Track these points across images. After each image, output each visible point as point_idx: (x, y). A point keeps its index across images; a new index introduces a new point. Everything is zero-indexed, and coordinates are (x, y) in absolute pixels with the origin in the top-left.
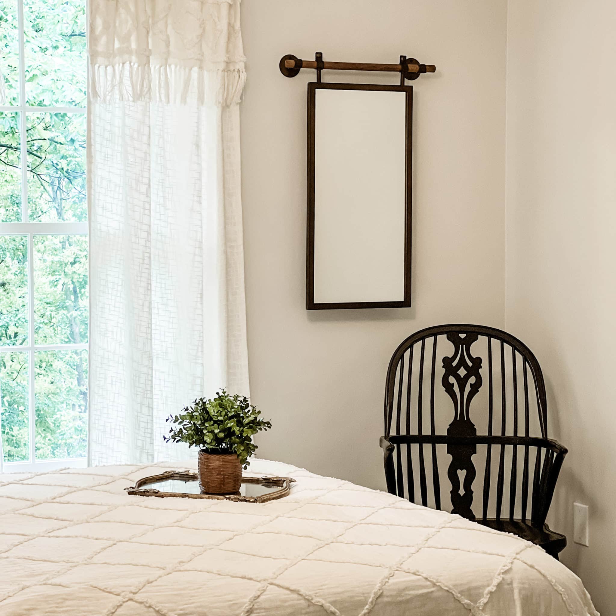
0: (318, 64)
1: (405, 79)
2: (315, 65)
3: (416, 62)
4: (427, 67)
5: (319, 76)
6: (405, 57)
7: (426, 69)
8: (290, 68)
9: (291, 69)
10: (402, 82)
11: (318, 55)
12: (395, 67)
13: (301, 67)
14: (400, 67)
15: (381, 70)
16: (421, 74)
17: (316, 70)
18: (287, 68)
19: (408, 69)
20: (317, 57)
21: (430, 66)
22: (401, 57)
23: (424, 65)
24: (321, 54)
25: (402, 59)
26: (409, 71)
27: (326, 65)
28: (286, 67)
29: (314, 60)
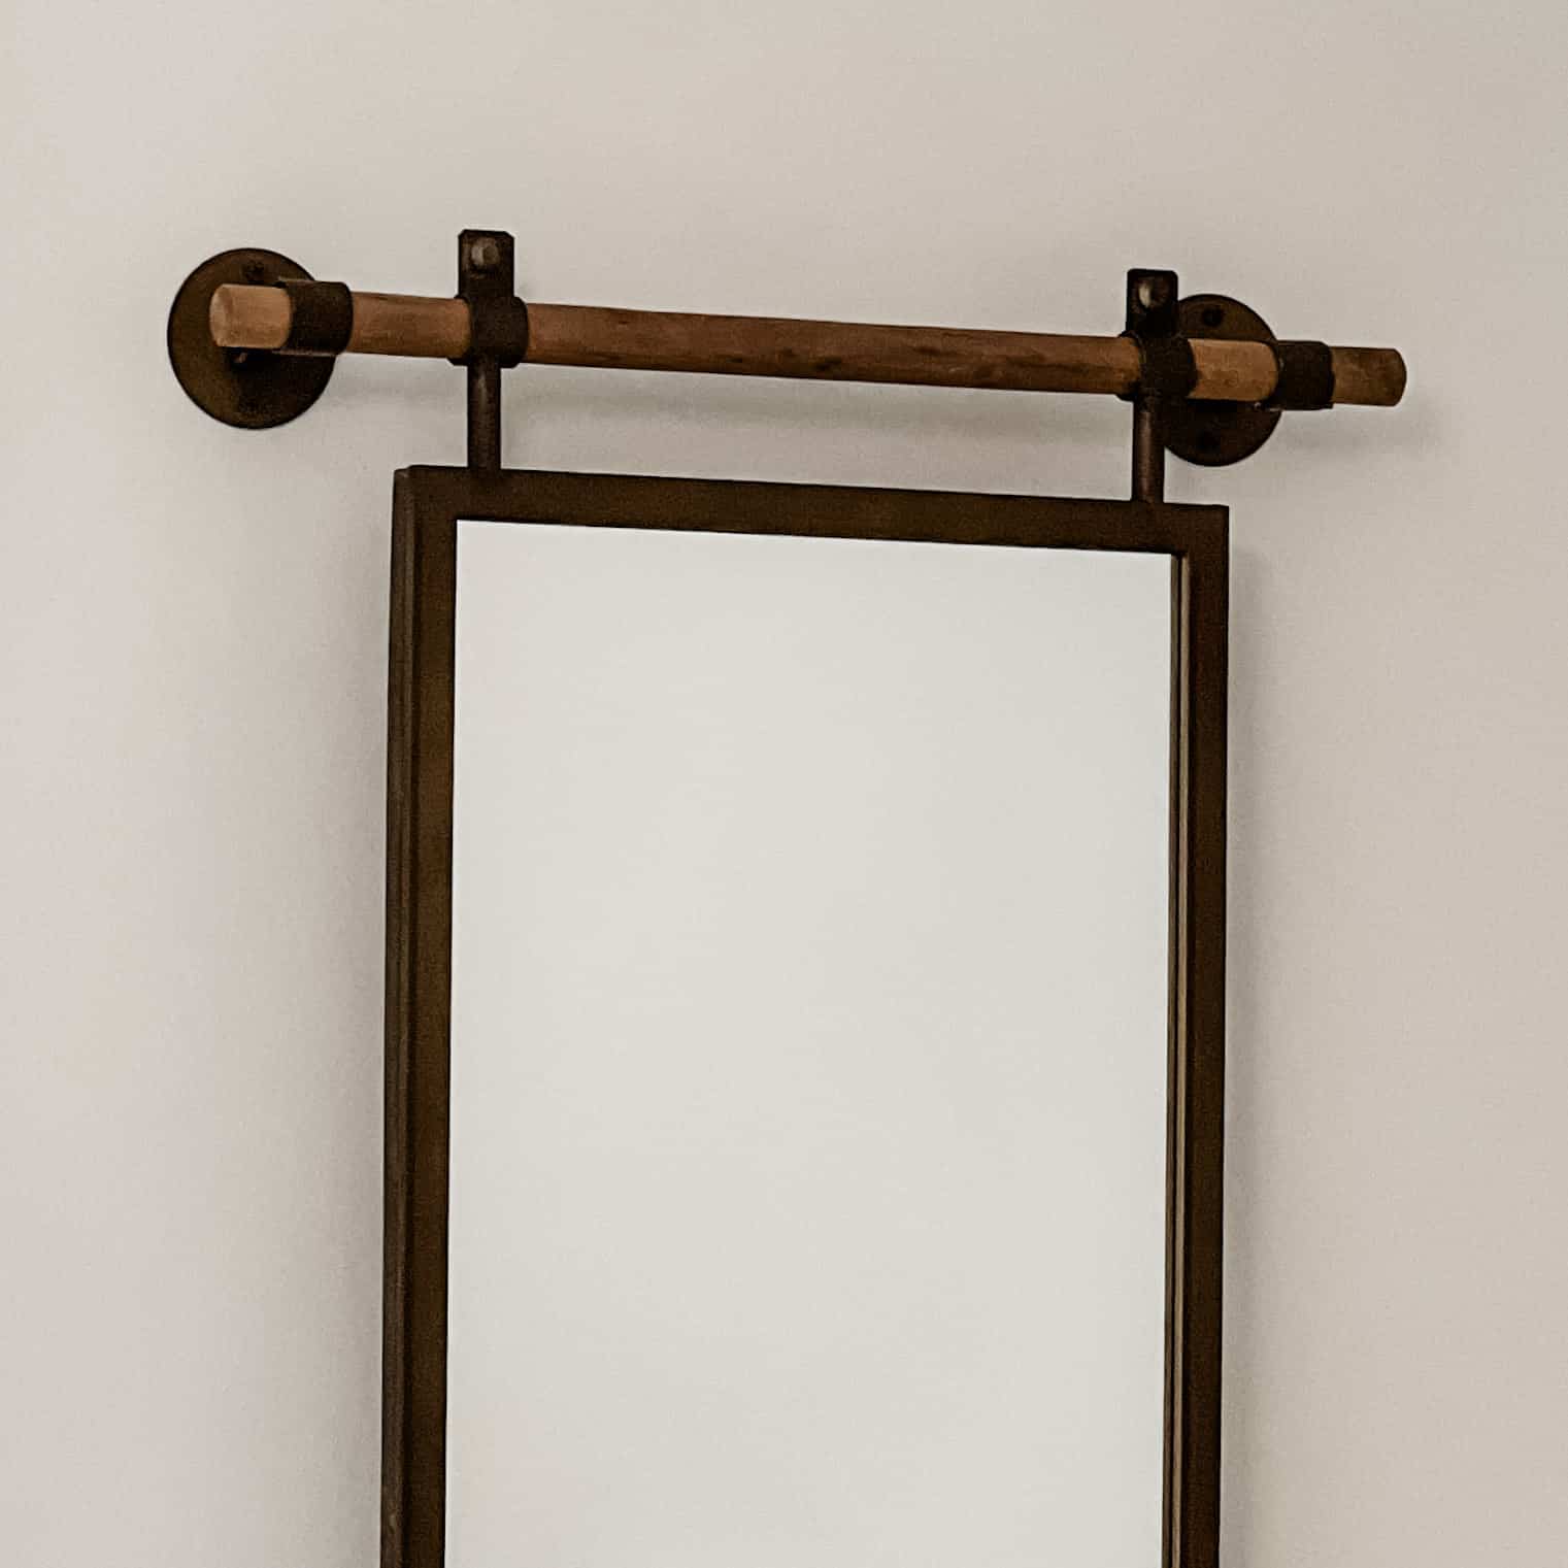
0: (477, 326)
1: (1170, 458)
2: (458, 326)
3: (1252, 326)
4: (1336, 364)
5: (484, 420)
6: (1170, 278)
7: (1330, 379)
8: (253, 354)
9: (259, 358)
10: (1148, 476)
11: (478, 254)
12: (1089, 357)
13: (341, 346)
14: (1130, 359)
15: (983, 379)
16: (1288, 416)
17: (462, 371)
18: (232, 353)
19: (1192, 377)
20: (468, 274)
21: (1363, 355)
22: (1136, 277)
23: (1319, 350)
24: (504, 242)
25: (1145, 295)
26: (1200, 393)
27: (542, 333)
28: (220, 339)
29: (449, 288)
